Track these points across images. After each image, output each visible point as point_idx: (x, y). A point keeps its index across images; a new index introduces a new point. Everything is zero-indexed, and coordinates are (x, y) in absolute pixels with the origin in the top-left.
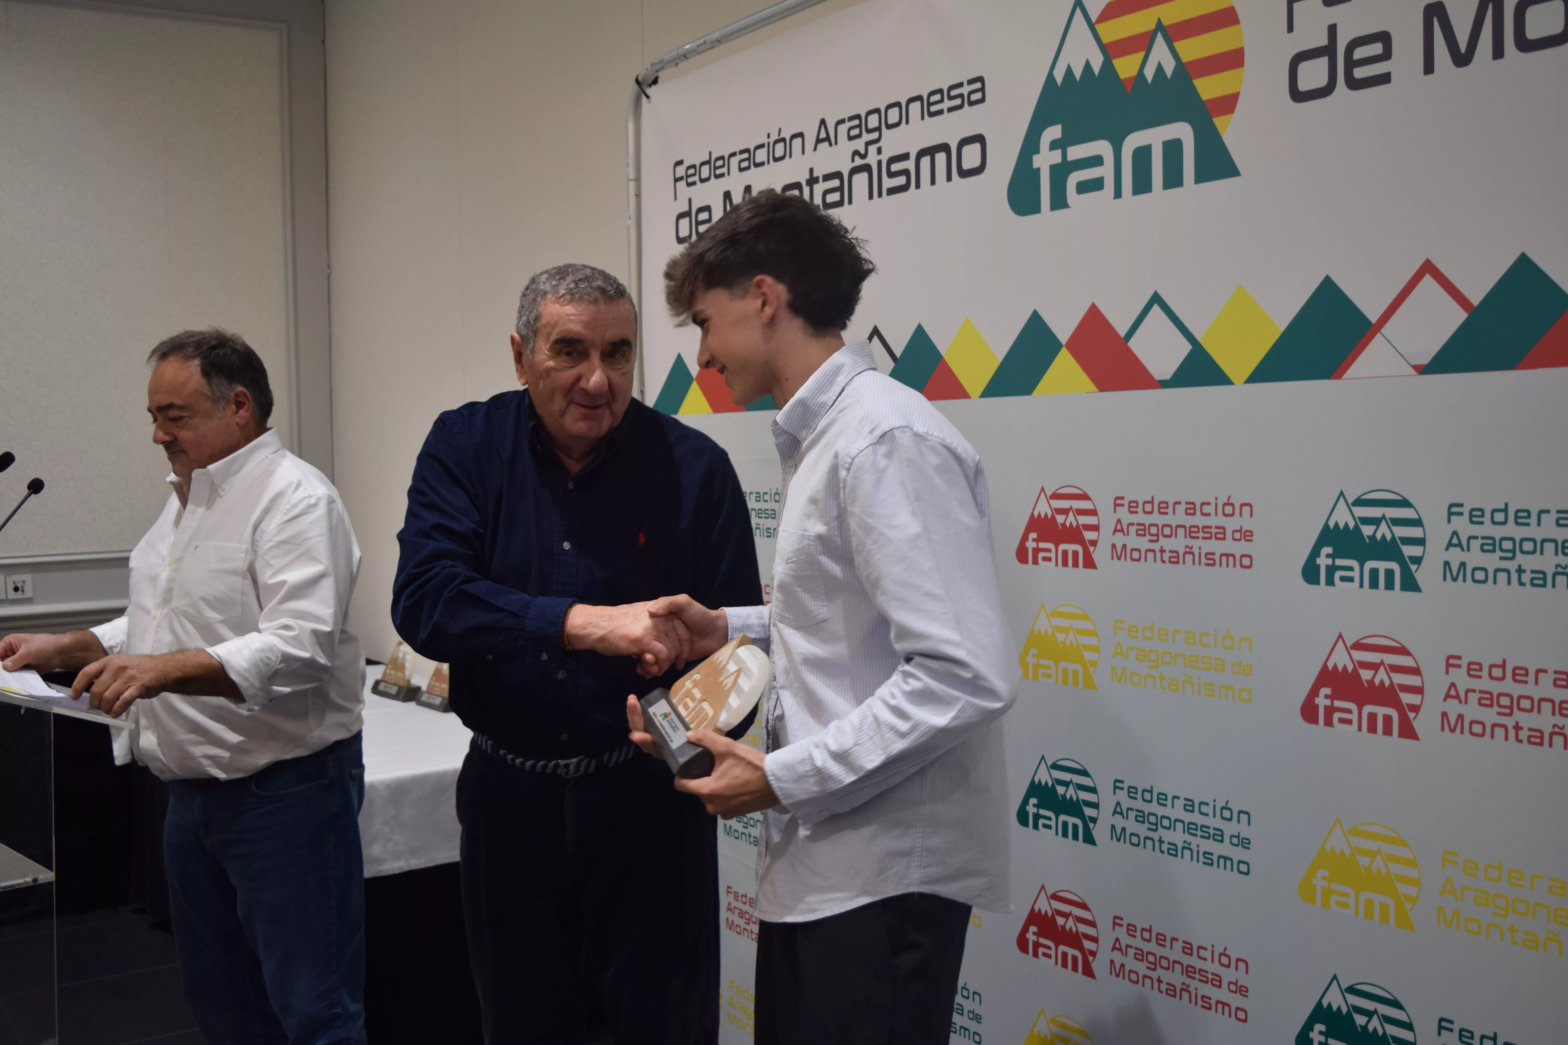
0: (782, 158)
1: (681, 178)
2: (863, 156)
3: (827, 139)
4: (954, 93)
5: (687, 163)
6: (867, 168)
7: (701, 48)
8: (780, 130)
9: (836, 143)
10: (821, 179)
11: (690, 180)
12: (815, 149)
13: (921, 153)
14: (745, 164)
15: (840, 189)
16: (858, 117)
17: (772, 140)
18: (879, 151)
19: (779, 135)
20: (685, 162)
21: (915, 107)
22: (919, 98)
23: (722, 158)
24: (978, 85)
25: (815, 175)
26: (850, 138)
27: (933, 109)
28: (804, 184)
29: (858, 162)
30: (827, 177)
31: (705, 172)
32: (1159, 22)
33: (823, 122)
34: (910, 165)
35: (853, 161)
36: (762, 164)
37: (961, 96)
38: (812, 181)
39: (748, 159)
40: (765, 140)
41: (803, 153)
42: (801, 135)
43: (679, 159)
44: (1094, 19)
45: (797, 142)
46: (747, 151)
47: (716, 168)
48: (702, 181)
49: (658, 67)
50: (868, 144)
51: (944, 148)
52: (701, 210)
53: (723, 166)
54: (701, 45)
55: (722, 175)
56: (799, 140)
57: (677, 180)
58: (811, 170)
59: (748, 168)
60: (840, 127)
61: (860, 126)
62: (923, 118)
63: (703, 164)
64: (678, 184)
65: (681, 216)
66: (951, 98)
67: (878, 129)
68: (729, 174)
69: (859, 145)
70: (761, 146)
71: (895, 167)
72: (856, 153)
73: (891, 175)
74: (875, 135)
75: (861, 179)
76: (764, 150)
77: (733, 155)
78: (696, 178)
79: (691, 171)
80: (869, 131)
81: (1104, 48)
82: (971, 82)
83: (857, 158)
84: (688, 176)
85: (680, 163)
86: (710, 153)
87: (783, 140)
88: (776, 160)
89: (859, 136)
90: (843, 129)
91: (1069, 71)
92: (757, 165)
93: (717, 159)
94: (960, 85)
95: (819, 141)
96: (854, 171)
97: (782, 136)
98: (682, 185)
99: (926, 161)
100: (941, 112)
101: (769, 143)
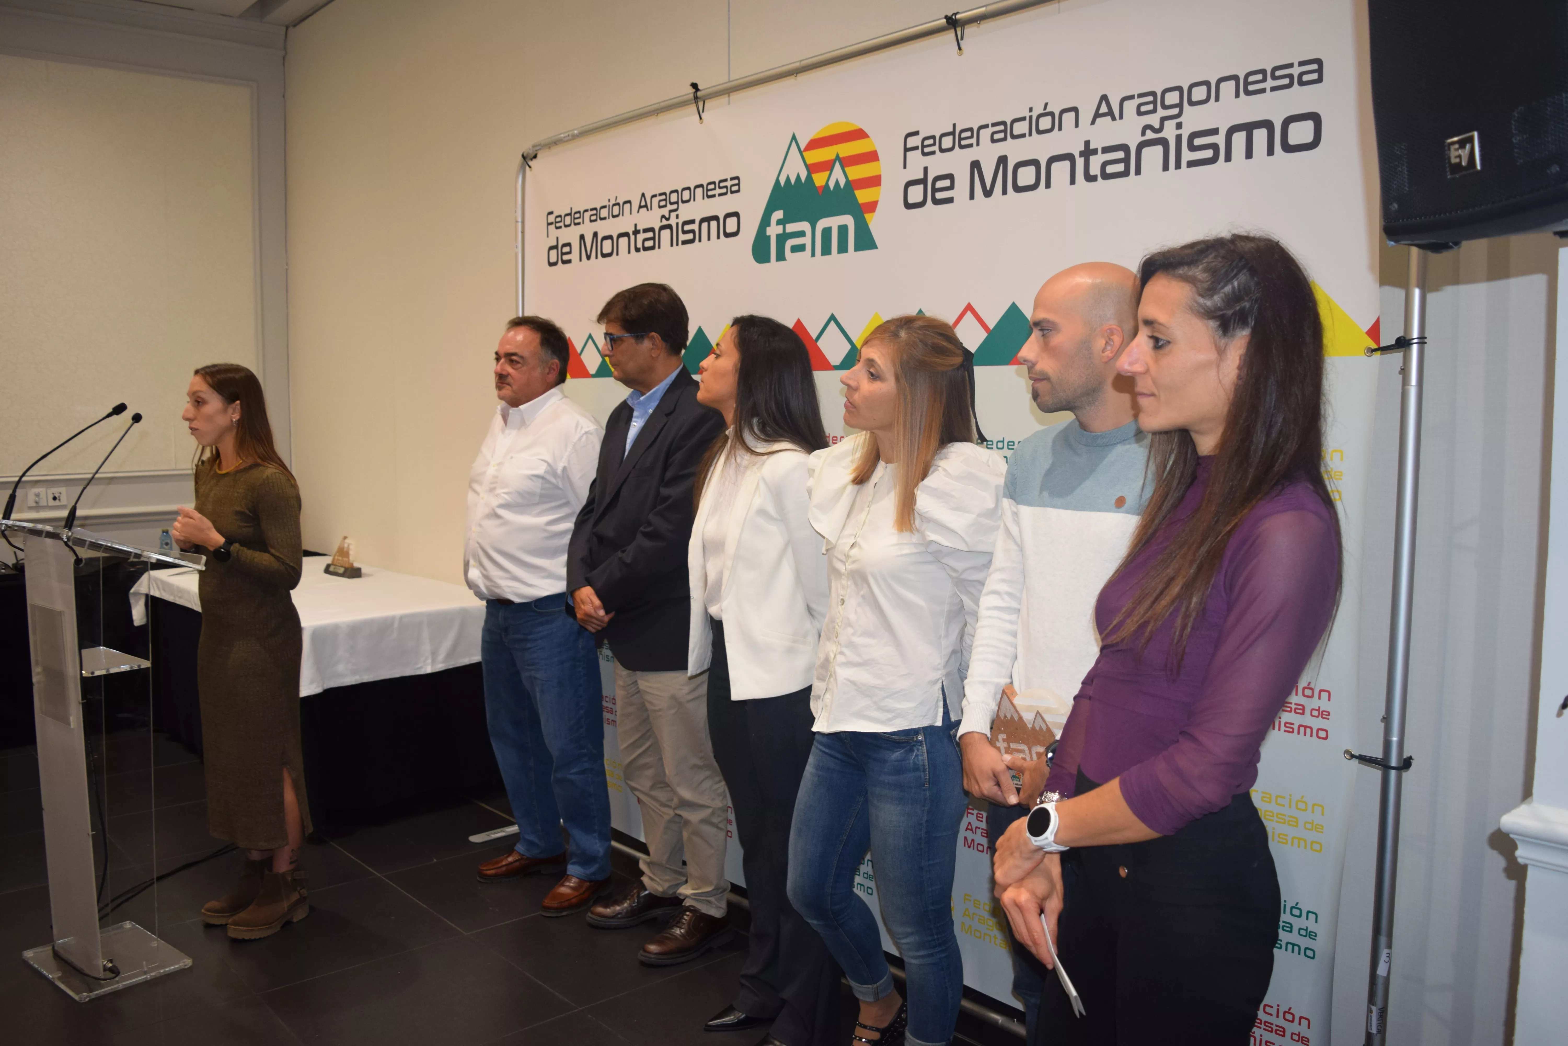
0: (617, 216)
1: (552, 223)
2: (668, 219)
3: (646, 206)
4: (722, 184)
5: (556, 214)
6: (669, 227)
7: (566, 139)
8: (616, 197)
9: (651, 209)
10: (641, 231)
11: (558, 225)
12: (638, 212)
13: (702, 220)
14: (594, 218)
15: (653, 239)
16: (665, 194)
17: (611, 204)
18: (677, 217)
19: (616, 201)
20: (554, 213)
21: (699, 191)
22: (701, 186)
23: (579, 212)
24: (736, 182)
25: (638, 228)
26: (660, 207)
27: (710, 193)
28: (631, 233)
29: (665, 222)
30: (645, 231)
31: (568, 220)
32: (837, 155)
33: (643, 195)
34: (695, 227)
35: (661, 221)
36: (604, 219)
37: (726, 187)
38: (636, 232)
39: (596, 215)
40: (607, 203)
41: (631, 213)
42: (629, 202)
43: (550, 210)
44: (802, 148)
45: (627, 206)
46: (595, 209)
47: (575, 219)
48: (566, 226)
49: (537, 148)
50: (671, 211)
51: (716, 218)
52: (564, 245)
53: (579, 218)
54: (566, 137)
55: (579, 224)
56: (628, 205)
57: (549, 224)
58: (636, 225)
59: (595, 220)
60: (654, 199)
61: (665, 200)
62: (703, 198)
63: (566, 215)
64: (550, 227)
65: (551, 248)
66: (720, 188)
67: (677, 203)
68: (583, 223)
69: (665, 212)
70: (604, 207)
71: (687, 228)
72: (663, 216)
73: (684, 232)
74: (674, 207)
75: (666, 233)
76: (606, 210)
77: (586, 211)
78: (561, 224)
79: (558, 219)
80: (671, 203)
81: (808, 167)
82: (732, 179)
83: (664, 220)
84: (556, 222)
85: (551, 213)
86: (571, 208)
87: (618, 204)
88: (614, 216)
89: (665, 206)
90: (655, 201)
91: (788, 179)
92: (601, 219)
93: (576, 213)
94: (726, 180)
95: (640, 207)
96: (662, 228)
97: (617, 201)
98: (552, 227)
99: (705, 225)
100: (714, 196)
101: (609, 206)
